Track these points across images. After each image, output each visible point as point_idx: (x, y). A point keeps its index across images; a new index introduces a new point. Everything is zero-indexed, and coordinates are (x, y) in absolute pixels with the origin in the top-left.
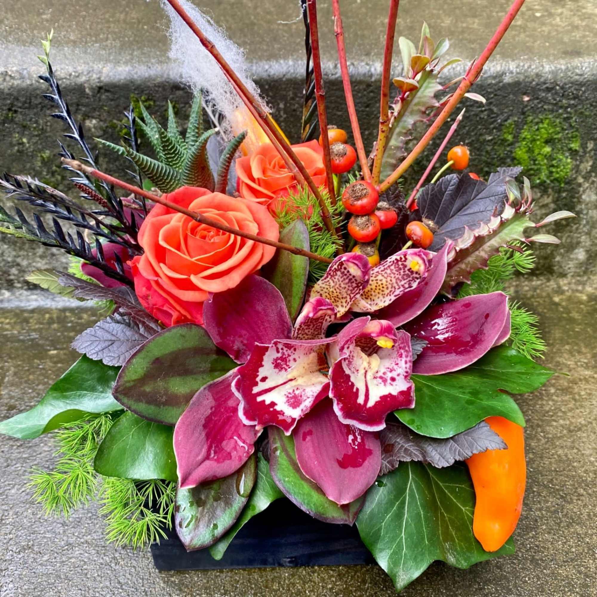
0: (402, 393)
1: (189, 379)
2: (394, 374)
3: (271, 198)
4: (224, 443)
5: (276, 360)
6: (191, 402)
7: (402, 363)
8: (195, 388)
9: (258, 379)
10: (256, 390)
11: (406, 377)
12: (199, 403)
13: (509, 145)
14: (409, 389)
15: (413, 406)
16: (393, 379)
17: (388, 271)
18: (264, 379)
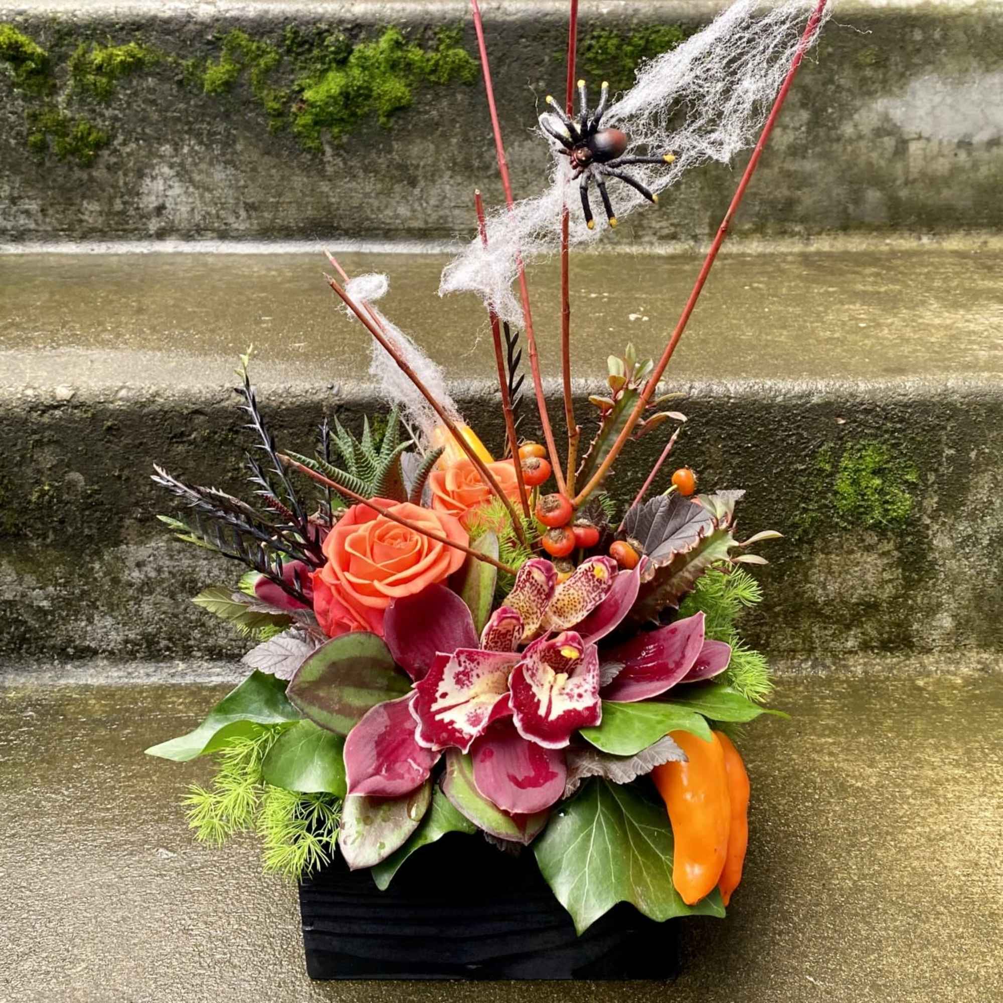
0: (588, 709)
1: (364, 692)
2: (581, 691)
3: (463, 510)
4: (398, 765)
5: (457, 675)
6: (365, 716)
7: (590, 678)
8: (370, 703)
9: (438, 695)
10: (435, 707)
11: (593, 693)
12: (372, 719)
13: (827, 476)
14: (596, 704)
15: (598, 723)
16: (580, 696)
17: (579, 584)
18: (444, 695)
